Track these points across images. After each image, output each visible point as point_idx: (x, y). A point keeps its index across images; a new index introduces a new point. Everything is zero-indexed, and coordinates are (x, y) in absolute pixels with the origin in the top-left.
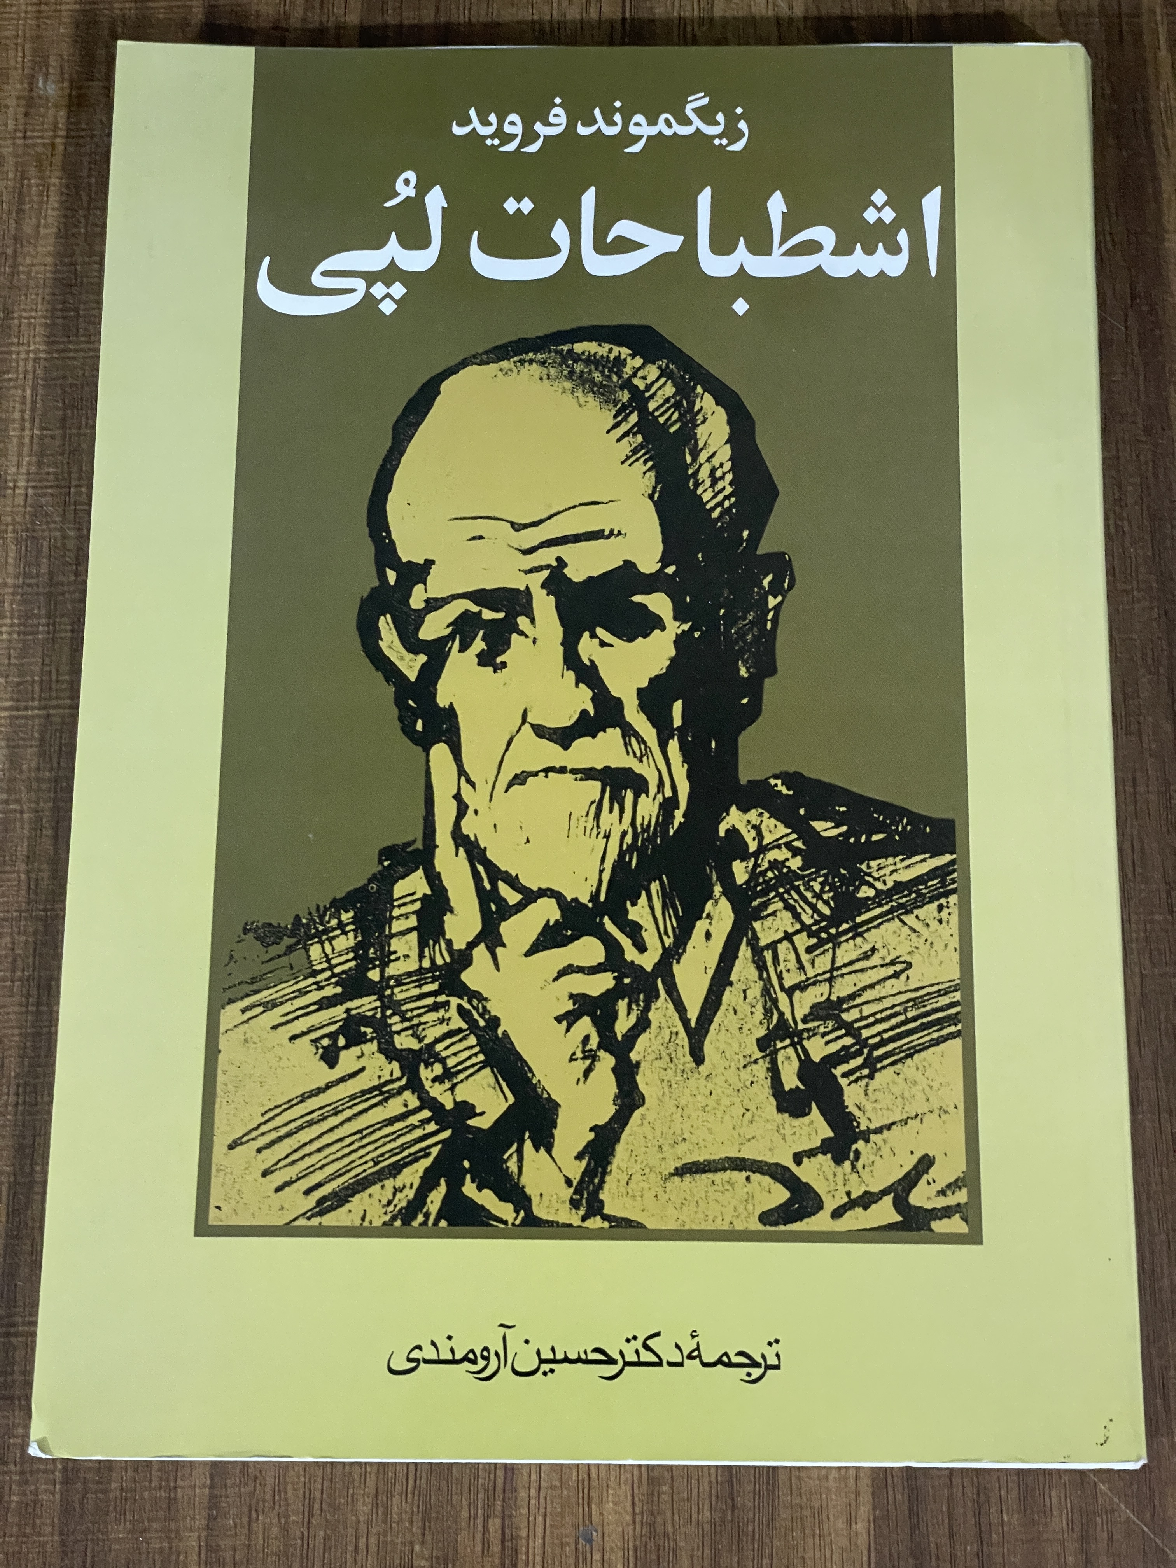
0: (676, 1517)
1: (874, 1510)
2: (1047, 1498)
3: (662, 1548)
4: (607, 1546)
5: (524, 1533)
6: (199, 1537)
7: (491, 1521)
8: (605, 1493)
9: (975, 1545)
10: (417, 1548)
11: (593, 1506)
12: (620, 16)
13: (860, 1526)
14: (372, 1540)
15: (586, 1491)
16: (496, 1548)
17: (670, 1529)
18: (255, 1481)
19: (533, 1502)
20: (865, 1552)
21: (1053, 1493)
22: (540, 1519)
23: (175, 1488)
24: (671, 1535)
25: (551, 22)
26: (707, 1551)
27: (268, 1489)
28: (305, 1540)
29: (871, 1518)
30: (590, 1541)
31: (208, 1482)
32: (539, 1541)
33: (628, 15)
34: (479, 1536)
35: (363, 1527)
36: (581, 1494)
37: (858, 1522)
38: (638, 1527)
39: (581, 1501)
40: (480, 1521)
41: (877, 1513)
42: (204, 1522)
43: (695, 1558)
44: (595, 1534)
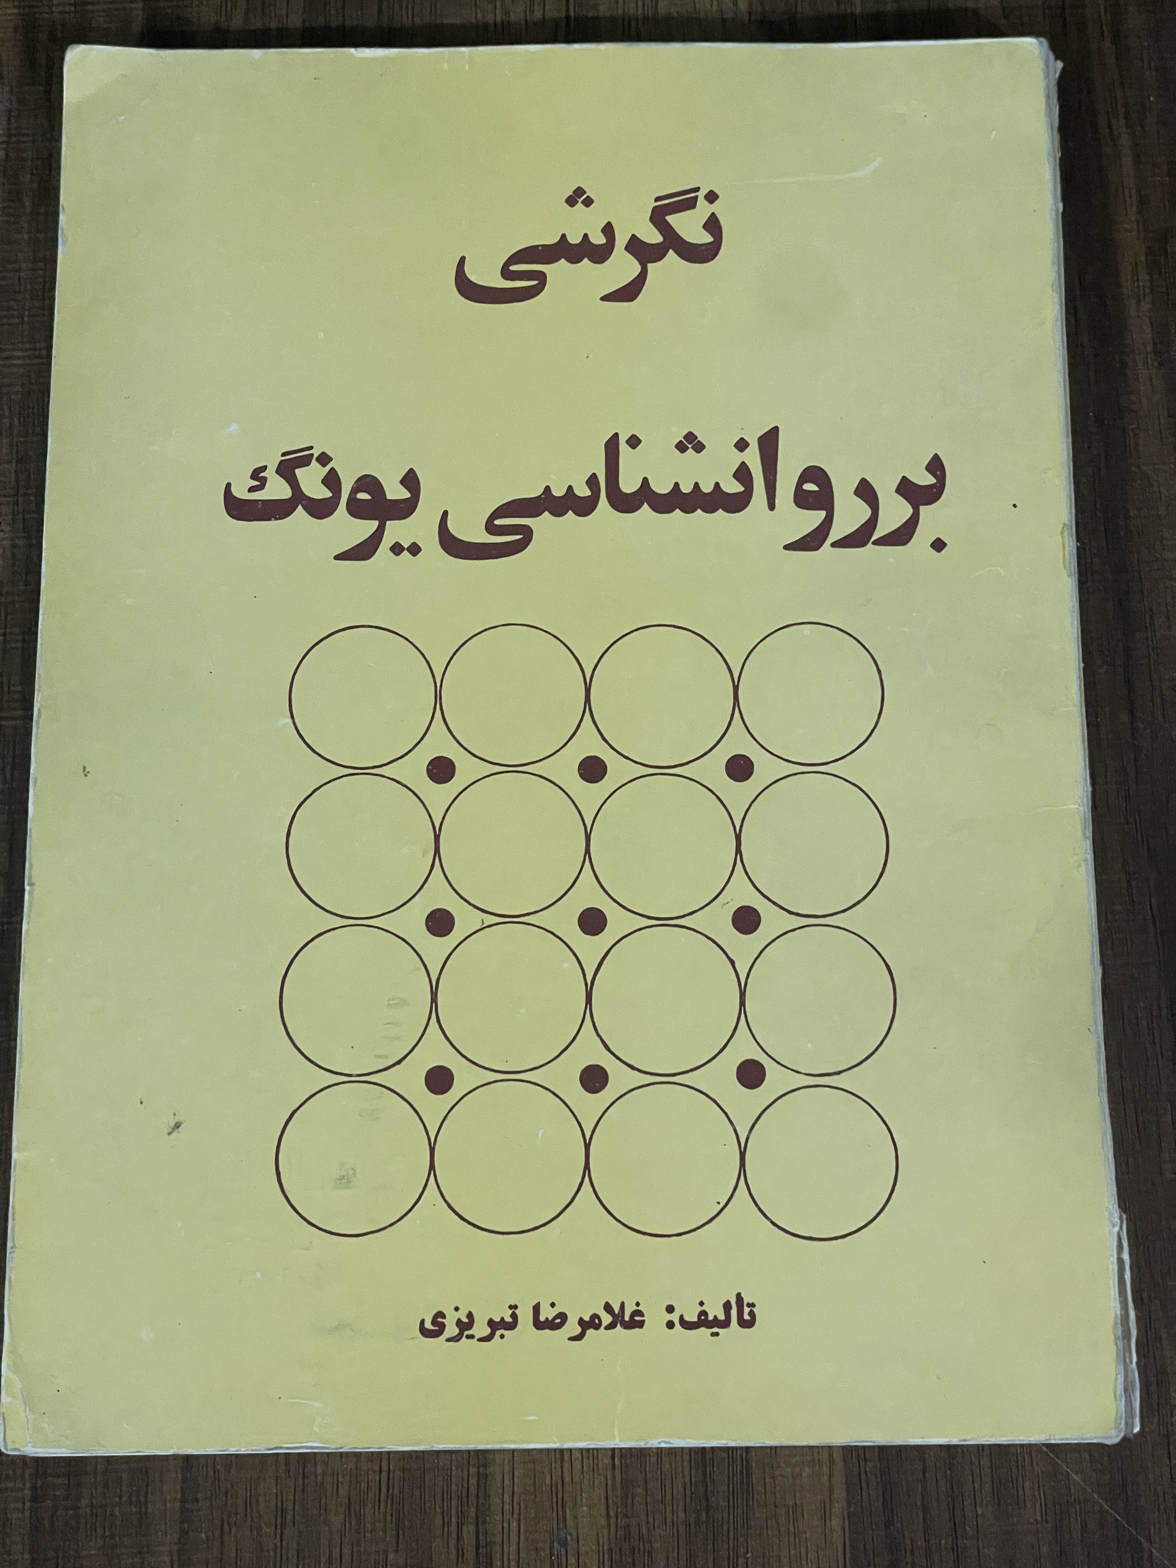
0: (651, 1520)
1: (849, 1507)
2: (1020, 1490)
3: (636, 1551)
4: (583, 1549)
5: (498, 1539)
6: (171, 1553)
7: (464, 1527)
8: (579, 1496)
9: (950, 1539)
10: (391, 1556)
11: (568, 1510)
12: (564, 15)
13: (835, 1523)
14: (346, 1551)
15: (560, 1496)
16: (470, 1555)
17: (644, 1531)
18: (226, 1494)
19: (506, 1507)
20: (840, 1548)
21: (1027, 1484)
22: (514, 1525)
23: (146, 1503)
24: (646, 1537)
25: (495, 24)
26: (683, 1552)
27: (240, 1502)
28: (278, 1550)
29: (846, 1514)
30: (564, 1544)
31: (179, 1496)
32: (513, 1548)
33: (572, 13)
34: (453, 1543)
35: (337, 1537)
36: (554, 1500)
37: (833, 1518)
38: (613, 1529)
39: (555, 1505)
40: (453, 1528)
41: (852, 1509)
42: (176, 1537)
43: (670, 1559)
44: (569, 1538)
